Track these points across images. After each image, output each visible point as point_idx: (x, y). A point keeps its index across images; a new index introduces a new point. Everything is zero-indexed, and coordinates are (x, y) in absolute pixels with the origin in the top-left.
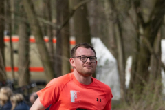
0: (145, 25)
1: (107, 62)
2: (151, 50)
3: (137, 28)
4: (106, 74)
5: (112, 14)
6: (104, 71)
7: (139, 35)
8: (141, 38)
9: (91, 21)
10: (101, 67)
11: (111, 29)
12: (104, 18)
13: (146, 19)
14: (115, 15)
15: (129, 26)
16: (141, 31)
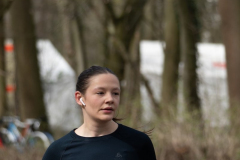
0: (117, 21)
1: (61, 76)
2: (126, 56)
3: (105, 25)
4: (60, 92)
5: (67, 6)
6: (56, 89)
7: (107, 35)
8: (112, 40)
9: (37, 17)
10: (52, 83)
11: (66, 27)
12: (55, 11)
13: (119, 12)
14: (72, 7)
15: (93, 22)
16: (112, 29)
